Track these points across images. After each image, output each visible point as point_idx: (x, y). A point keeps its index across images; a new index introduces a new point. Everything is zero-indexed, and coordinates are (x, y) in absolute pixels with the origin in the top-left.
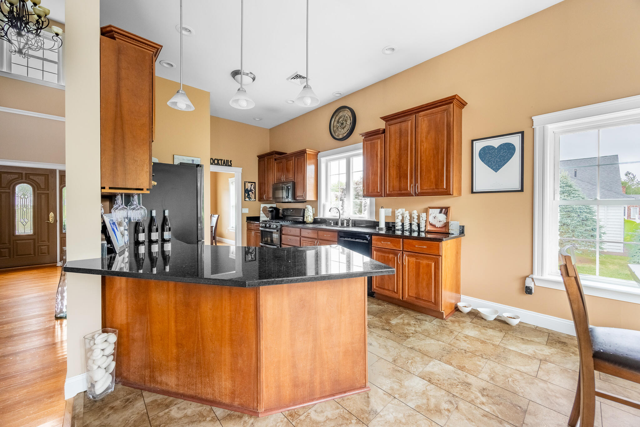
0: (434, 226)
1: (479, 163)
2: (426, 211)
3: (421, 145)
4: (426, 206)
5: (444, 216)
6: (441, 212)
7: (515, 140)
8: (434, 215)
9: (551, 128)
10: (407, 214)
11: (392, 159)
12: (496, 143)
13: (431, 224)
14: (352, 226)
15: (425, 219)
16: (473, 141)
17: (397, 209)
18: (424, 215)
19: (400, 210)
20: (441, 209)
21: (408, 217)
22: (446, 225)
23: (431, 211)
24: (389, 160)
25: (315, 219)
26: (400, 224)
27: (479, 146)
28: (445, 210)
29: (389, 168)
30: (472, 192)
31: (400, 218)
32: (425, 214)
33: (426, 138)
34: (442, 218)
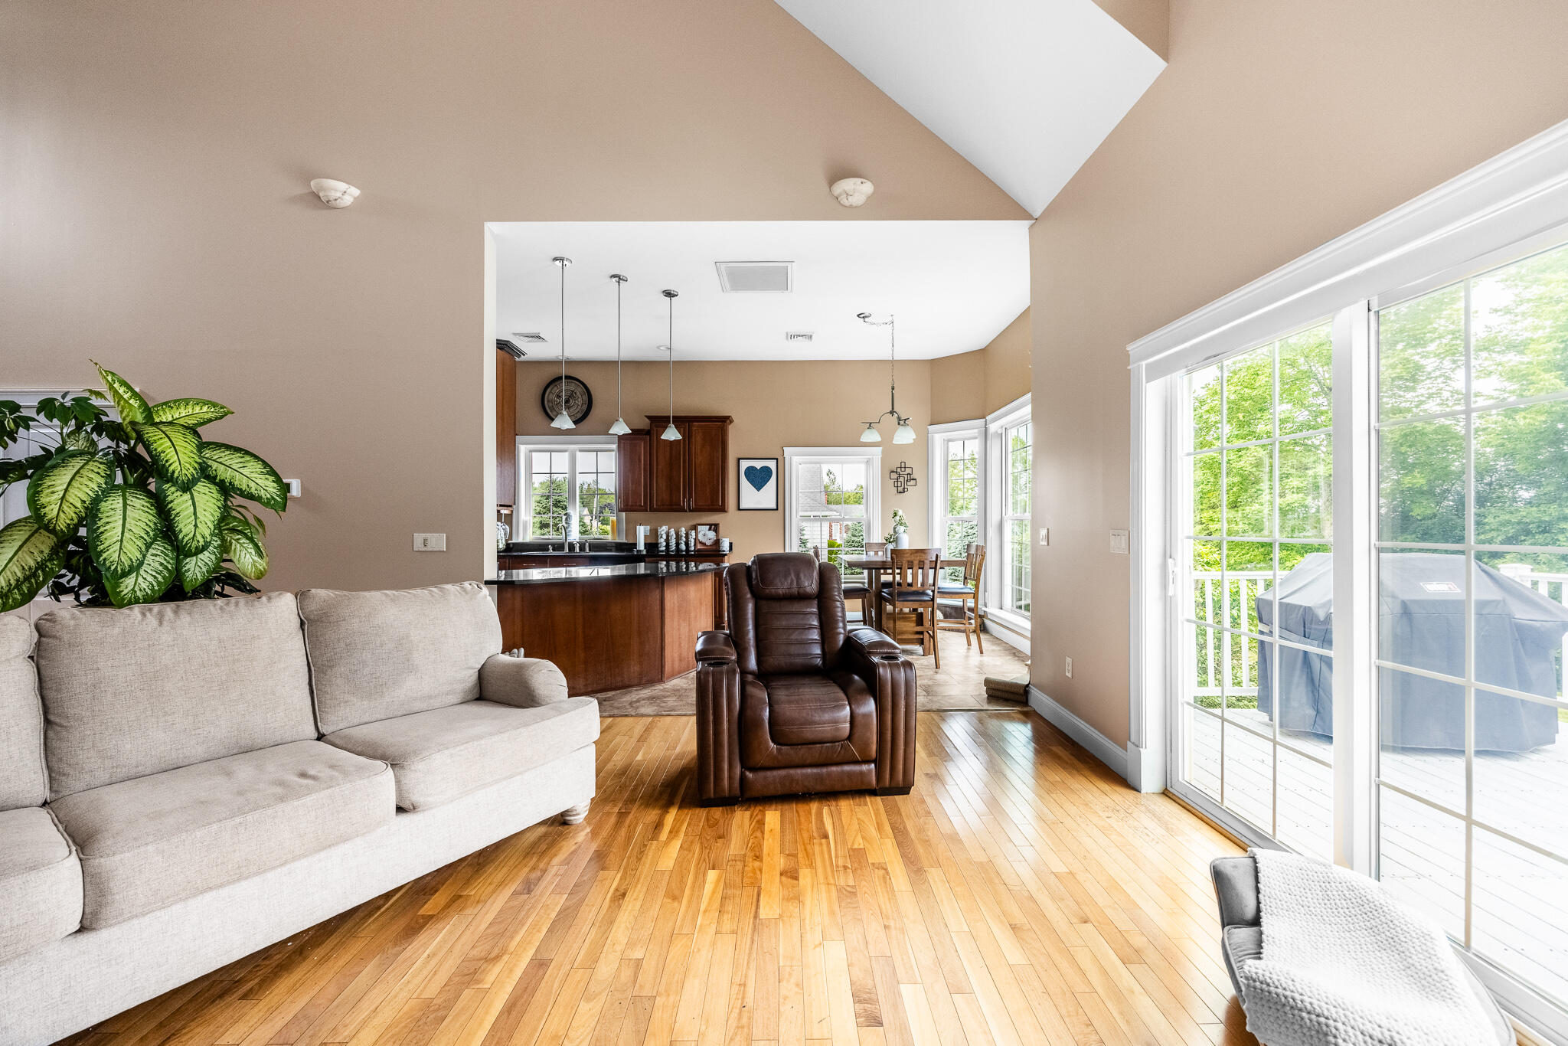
0: (704, 544)
1: (744, 482)
2: (695, 528)
3: (695, 458)
4: (694, 523)
5: (714, 533)
6: (710, 529)
7: (772, 464)
8: (703, 532)
9: (795, 459)
10: (672, 532)
11: (660, 467)
12: (758, 464)
13: (701, 543)
14: (590, 550)
15: (694, 537)
16: (739, 459)
17: (661, 527)
18: (693, 533)
19: (664, 528)
20: (711, 525)
21: (674, 536)
22: (717, 542)
23: (700, 528)
24: (657, 469)
25: (508, 545)
26: (664, 544)
27: (745, 465)
28: (715, 527)
29: (657, 477)
30: (739, 509)
31: (664, 537)
32: (694, 531)
33: (701, 451)
34: (712, 535)
